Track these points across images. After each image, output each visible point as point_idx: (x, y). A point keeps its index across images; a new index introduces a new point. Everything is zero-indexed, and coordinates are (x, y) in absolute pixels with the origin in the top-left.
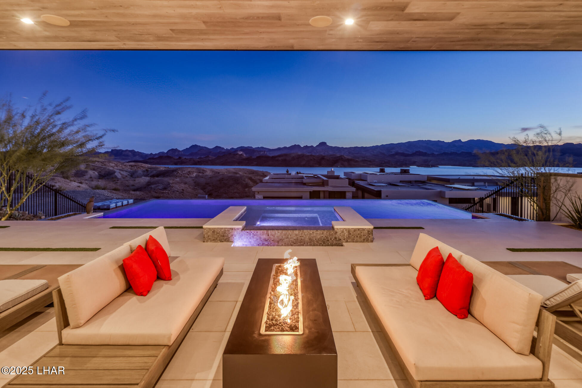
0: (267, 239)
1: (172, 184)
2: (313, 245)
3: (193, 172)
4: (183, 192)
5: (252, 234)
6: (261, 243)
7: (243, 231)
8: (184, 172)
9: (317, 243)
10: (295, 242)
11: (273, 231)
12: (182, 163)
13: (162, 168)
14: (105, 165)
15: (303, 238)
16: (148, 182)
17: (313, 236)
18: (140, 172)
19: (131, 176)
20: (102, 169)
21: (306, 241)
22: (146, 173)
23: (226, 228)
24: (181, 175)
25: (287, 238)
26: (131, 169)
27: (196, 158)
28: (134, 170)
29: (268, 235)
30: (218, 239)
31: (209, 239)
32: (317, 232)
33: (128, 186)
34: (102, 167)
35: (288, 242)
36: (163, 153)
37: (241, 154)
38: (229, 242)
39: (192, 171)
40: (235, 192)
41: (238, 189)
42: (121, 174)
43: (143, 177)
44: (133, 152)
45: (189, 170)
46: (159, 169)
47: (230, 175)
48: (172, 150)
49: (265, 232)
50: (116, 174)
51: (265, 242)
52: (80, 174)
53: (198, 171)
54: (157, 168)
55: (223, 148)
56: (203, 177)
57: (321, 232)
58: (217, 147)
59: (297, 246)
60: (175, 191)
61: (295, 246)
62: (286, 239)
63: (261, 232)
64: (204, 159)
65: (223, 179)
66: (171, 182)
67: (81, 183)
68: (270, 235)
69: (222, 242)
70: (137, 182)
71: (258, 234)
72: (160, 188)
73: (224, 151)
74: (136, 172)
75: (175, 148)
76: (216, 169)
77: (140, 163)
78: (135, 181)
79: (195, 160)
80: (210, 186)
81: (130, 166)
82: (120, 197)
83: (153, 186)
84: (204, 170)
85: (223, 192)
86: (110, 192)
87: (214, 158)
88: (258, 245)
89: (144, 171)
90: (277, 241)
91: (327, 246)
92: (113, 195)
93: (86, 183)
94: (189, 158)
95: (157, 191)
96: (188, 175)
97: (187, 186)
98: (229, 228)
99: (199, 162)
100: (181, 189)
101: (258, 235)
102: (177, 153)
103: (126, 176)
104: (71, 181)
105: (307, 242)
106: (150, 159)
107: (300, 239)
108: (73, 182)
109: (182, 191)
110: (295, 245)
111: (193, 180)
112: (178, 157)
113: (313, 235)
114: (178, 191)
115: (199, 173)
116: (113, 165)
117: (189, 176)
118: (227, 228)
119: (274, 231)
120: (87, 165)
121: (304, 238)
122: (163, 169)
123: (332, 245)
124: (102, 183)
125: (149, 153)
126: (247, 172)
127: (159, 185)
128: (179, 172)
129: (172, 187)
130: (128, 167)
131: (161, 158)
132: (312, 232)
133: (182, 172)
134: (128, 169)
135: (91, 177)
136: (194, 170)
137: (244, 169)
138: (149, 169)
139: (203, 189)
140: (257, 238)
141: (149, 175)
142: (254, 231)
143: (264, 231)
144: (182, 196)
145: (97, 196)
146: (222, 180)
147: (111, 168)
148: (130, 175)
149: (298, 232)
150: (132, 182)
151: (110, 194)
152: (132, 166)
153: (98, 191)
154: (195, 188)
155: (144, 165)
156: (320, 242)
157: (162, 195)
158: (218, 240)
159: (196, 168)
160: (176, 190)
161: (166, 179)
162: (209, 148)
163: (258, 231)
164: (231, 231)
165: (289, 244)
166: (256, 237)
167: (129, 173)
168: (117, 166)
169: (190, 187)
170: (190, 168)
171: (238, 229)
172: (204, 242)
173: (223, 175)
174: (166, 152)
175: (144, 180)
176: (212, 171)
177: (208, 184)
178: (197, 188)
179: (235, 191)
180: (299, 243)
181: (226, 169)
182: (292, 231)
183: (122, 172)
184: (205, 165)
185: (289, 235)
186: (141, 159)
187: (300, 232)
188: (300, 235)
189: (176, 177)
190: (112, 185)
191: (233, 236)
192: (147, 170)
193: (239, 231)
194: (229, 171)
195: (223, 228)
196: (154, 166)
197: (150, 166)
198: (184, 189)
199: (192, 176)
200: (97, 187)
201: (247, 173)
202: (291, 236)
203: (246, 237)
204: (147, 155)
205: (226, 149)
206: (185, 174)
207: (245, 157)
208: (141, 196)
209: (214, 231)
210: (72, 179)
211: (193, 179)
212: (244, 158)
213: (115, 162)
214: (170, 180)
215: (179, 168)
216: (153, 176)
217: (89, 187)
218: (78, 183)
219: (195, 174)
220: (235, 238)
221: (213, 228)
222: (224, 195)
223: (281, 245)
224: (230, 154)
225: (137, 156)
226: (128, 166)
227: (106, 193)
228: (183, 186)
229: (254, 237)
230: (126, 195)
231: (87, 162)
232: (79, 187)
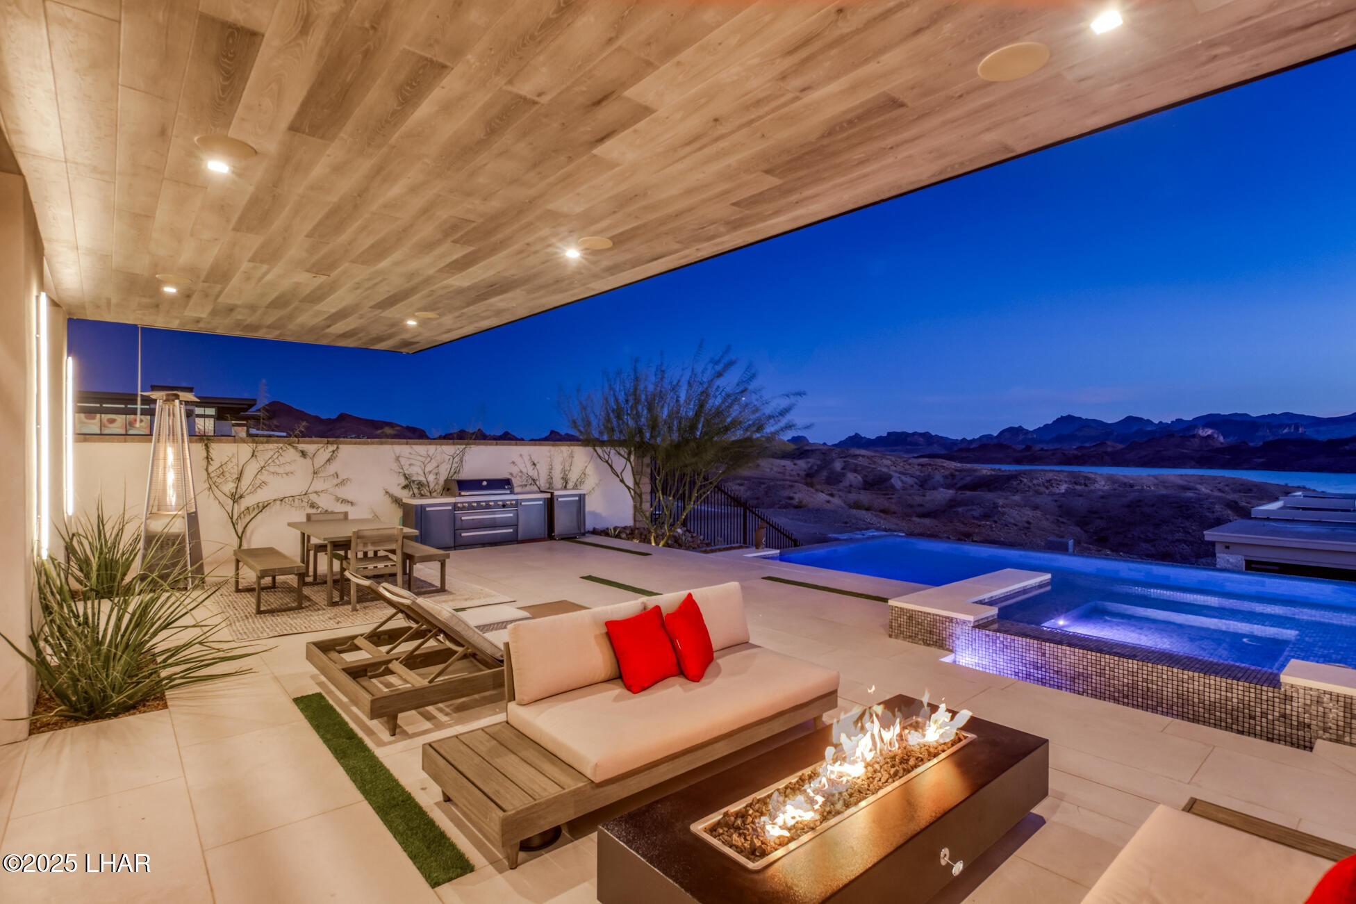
0: (1039, 665)
1: (1003, 507)
2: (1191, 716)
3: (1059, 482)
4: (1028, 528)
5: (998, 641)
6: (1024, 672)
7: (977, 630)
8: (1035, 482)
9: (1206, 715)
10: (1125, 692)
11: (1056, 646)
12: (1034, 460)
13: (985, 470)
14: (874, 463)
15: (1155, 687)
16: (951, 500)
17: (1191, 690)
18: (938, 477)
19: (921, 486)
20: (869, 470)
21: (1165, 697)
22: (951, 481)
23: (937, 615)
24: (1029, 487)
25: (1101, 674)
26: (921, 472)
27: (1072, 448)
28: (926, 473)
29: (1044, 655)
30: (920, 637)
31: (902, 633)
32: (1207, 681)
33: (911, 506)
34: (869, 467)
35: (1103, 687)
36: (989, 437)
37: (1208, 436)
38: (944, 649)
39: (1056, 480)
40: (1177, 540)
41: (1189, 533)
42: (902, 481)
43: (942, 489)
44: (926, 436)
45: (1050, 475)
46: (977, 474)
47: (1164, 492)
48: (1011, 429)
49: (1035, 646)
50: (892, 480)
51: (1035, 671)
52: (834, 480)
53: (1073, 480)
54: (975, 471)
55: (1148, 420)
56: (1080, 496)
57: (1224, 684)
58: (1130, 420)
59: (1133, 706)
60: (1010, 523)
61: (1128, 704)
62: (1098, 678)
63: (1024, 643)
64: (1092, 449)
65: (1140, 501)
66: (1001, 502)
67: (832, 495)
68: (1047, 655)
69: (929, 645)
70: (928, 498)
71: (1016, 645)
72: (975, 514)
73: (1154, 428)
74: (930, 477)
75: (1017, 426)
76: (1124, 476)
77: (941, 460)
78: (924, 496)
79: (1066, 452)
80: (1102, 518)
81: (919, 465)
82: (893, 527)
83: (960, 510)
84: (1087, 478)
85: (1139, 538)
86: (876, 516)
87: (1120, 446)
88: (1016, 674)
89: (945, 477)
90: (1069, 675)
91: (1249, 734)
92: (880, 523)
93: (840, 497)
94: (1052, 448)
95: (966, 522)
96: (1047, 488)
97: (1038, 513)
98: (943, 617)
99: (1076, 457)
100: (1025, 519)
101: (1016, 649)
102: (1021, 437)
103: (912, 486)
104: (817, 490)
105: (1170, 703)
106: (961, 450)
107: (1145, 689)
108: (821, 494)
109: (1026, 525)
110: (1126, 700)
111: (1056, 501)
112: (1024, 447)
113: (1191, 686)
114: (1016, 525)
115: (1076, 483)
116: (889, 462)
117: (1047, 492)
118: (939, 616)
119: (1060, 646)
120: (845, 462)
121: (1160, 688)
122: (989, 473)
123: (1270, 736)
124: (865, 497)
125: (960, 438)
126: (1227, 485)
127: (974, 507)
128: (1025, 480)
129: (1003, 514)
130: (916, 467)
131: (985, 448)
132: (1185, 677)
133: (1031, 481)
134: (916, 471)
135: (851, 486)
136: (1062, 477)
137: (1215, 478)
138: (957, 473)
139: (1082, 522)
140: (1013, 655)
141: (956, 484)
142: (1005, 636)
143: (1032, 641)
144: (1024, 537)
145: (854, 521)
146: (1139, 506)
147: (885, 470)
148: (919, 483)
149: (1135, 666)
150: (918, 499)
151: (874, 520)
152: (922, 465)
153: (854, 512)
154: (1061, 519)
155: (947, 463)
156: (1218, 714)
157: (977, 531)
158: (920, 640)
159: (1069, 472)
160: (1013, 521)
161: (990, 496)
162: (1105, 421)
163: (1016, 638)
164: (947, 624)
165: (1107, 692)
166: (1009, 651)
167: (915, 479)
168: (894, 464)
169: (1048, 516)
170: (1053, 471)
171: (964, 622)
172: (890, 636)
173: (1141, 491)
174: (995, 435)
175: (943, 495)
176: (1111, 479)
177: (1095, 512)
178: (1065, 521)
179: (1179, 536)
180: (1140, 700)
181: (1155, 477)
182: (1116, 658)
183: (903, 478)
184: (1094, 464)
185: (1107, 668)
186: (943, 452)
187: (1145, 668)
188: (1145, 676)
189: (1016, 491)
190: (881, 502)
191: (954, 639)
192: (952, 475)
193: (967, 628)
194: (1163, 483)
195: (930, 614)
196: (969, 466)
197: (959, 465)
198: (1031, 521)
199: (1058, 491)
200: (857, 505)
201: (1227, 488)
202: (1112, 673)
203: (984, 646)
204: (954, 442)
205: (1157, 422)
206: (1039, 485)
207: (1222, 443)
208: (932, 527)
209: (911, 616)
210: (819, 487)
211: (1056, 497)
212: (1219, 446)
213: (893, 459)
214: (999, 498)
215: (1025, 473)
216: (965, 487)
217: (845, 502)
218: (828, 494)
219: (1063, 488)
220: (957, 642)
221: (908, 610)
222: (1143, 545)
223: (1081, 690)
224: (1171, 435)
225: (935, 445)
226: (915, 465)
227: (867, 516)
228: (1029, 513)
229: (1005, 650)
230: (904, 524)
231: (846, 457)
232: (828, 502)
